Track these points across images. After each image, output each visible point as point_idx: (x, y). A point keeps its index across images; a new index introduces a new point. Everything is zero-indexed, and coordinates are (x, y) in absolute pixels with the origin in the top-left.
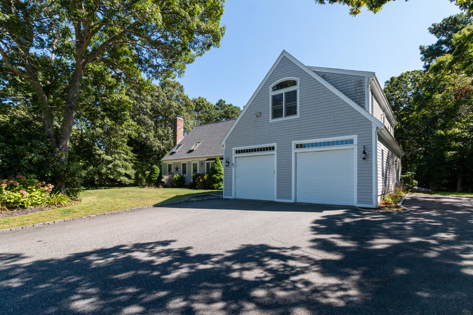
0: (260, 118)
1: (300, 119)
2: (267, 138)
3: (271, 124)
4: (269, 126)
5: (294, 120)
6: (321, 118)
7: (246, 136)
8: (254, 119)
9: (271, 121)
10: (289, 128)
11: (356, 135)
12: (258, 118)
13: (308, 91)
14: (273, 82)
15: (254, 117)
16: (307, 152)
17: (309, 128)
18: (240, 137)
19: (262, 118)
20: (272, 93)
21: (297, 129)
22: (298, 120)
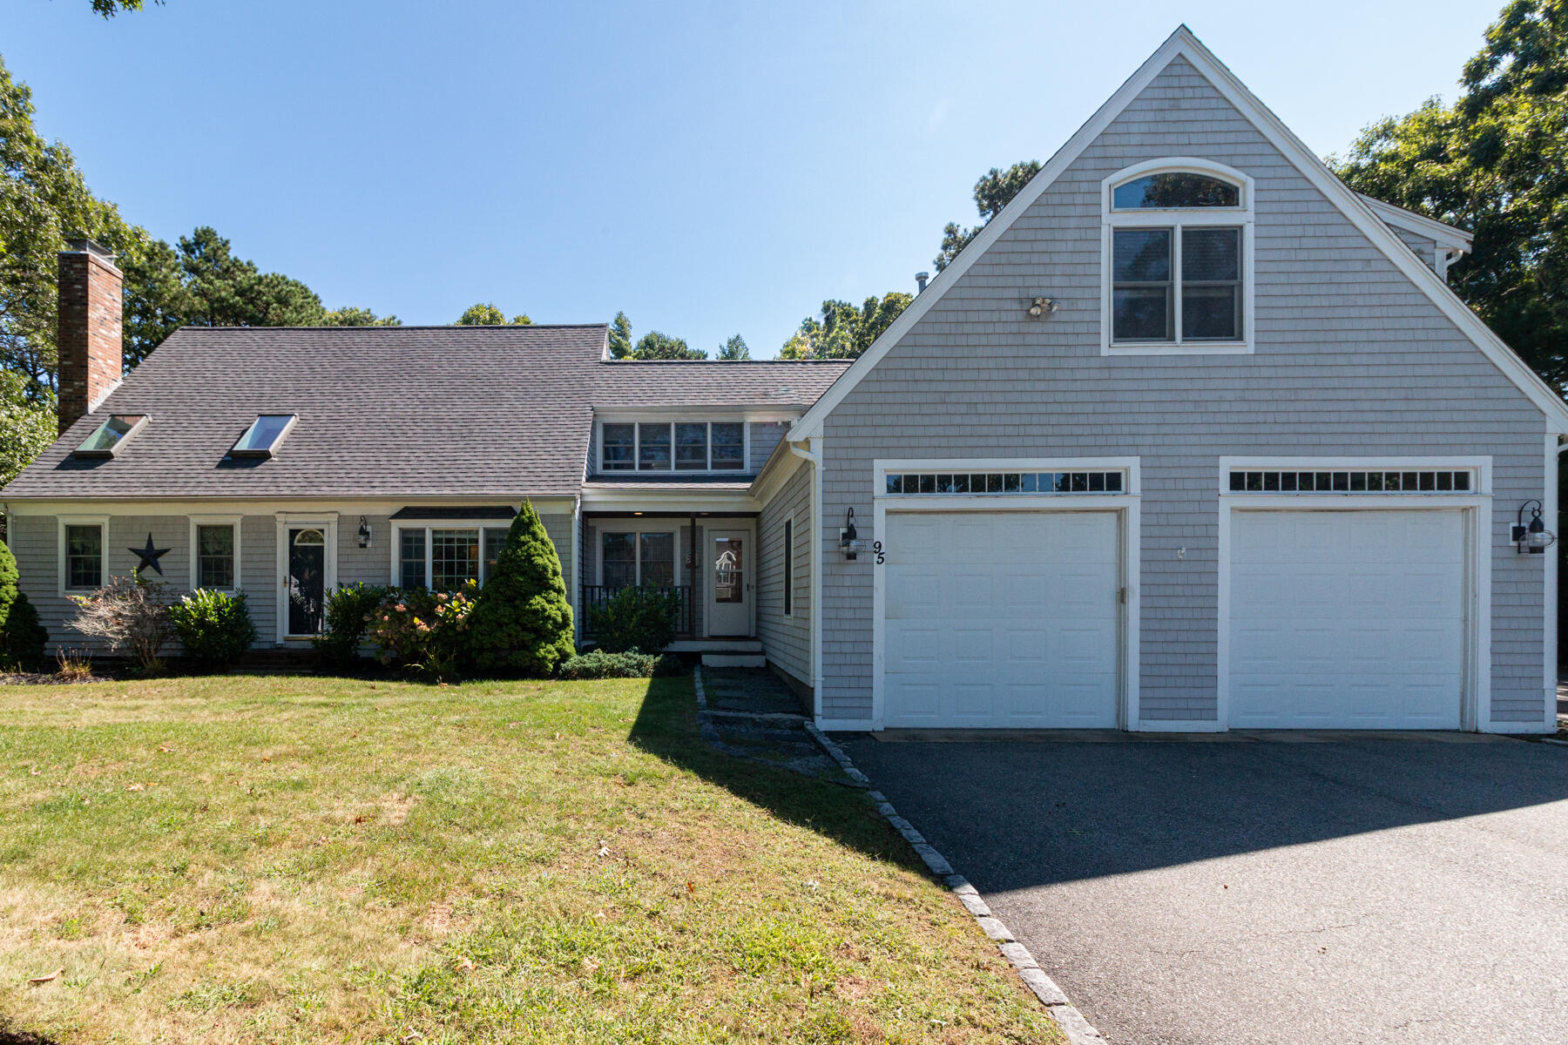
0: (1049, 327)
1: (1260, 361)
2: (1087, 430)
3: (1110, 365)
4: (1095, 374)
5: (1228, 363)
6: (1348, 372)
7: (963, 409)
8: (1014, 328)
9: (1109, 347)
10: (1207, 396)
11: (1489, 459)
12: (1035, 327)
13: (1296, 243)
14: (1116, 163)
15: (1012, 317)
16: (1276, 510)
17: (1300, 406)
18: (926, 409)
19: (1060, 328)
20: (1113, 219)
21: (1244, 407)
22: (1245, 363)
